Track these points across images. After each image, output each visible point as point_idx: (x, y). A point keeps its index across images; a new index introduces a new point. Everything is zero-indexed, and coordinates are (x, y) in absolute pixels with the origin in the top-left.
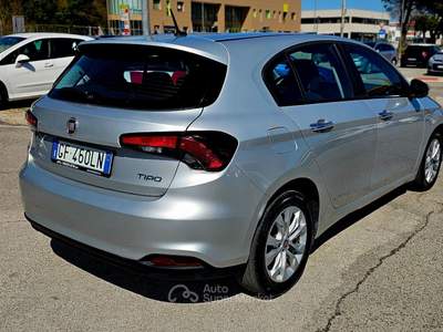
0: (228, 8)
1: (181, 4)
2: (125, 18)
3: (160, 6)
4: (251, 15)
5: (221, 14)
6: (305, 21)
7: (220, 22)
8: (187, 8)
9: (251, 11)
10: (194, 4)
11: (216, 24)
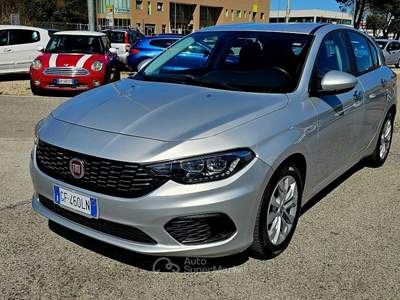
0: (203, 9)
1: (161, 4)
2: (110, 17)
3: (142, 6)
4: (224, 15)
5: (196, 14)
6: (273, 20)
7: (195, 22)
8: (166, 8)
9: (223, 11)
10: (172, 5)
11: (191, 22)
